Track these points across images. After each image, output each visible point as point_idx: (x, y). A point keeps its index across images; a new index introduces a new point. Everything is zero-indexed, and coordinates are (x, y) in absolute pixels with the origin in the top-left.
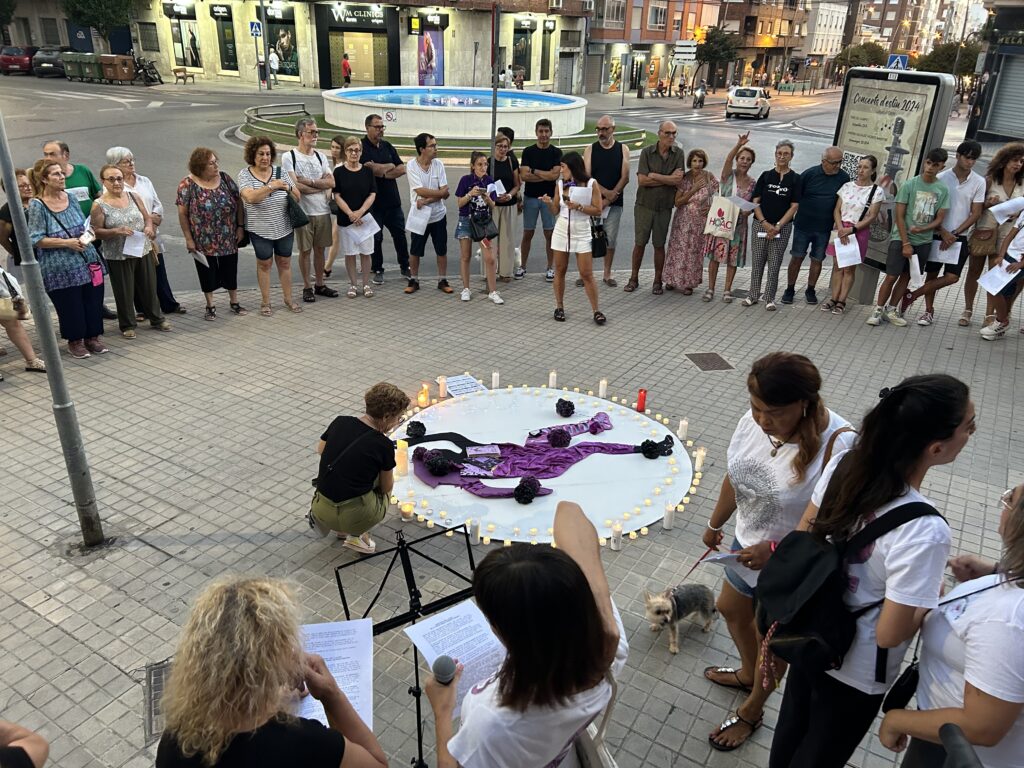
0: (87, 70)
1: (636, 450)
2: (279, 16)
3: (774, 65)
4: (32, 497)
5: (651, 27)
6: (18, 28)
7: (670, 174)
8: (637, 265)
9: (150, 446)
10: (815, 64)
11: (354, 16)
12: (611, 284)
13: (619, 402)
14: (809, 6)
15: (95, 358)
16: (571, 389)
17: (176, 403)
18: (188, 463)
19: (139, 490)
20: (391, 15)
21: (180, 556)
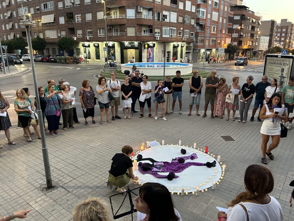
0: (62, 61)
1: (205, 165)
2: (111, 45)
3: (248, 53)
4: (35, 173)
5: (211, 44)
6: (46, 51)
7: (215, 84)
8: (206, 110)
9: (67, 160)
10: (260, 53)
11: (130, 45)
12: (199, 115)
13: (200, 150)
14: (257, 37)
15: (56, 135)
16: (185, 146)
17: (75, 148)
18: (77, 165)
19: (63, 172)
20: (140, 44)
21: (72, 192)
